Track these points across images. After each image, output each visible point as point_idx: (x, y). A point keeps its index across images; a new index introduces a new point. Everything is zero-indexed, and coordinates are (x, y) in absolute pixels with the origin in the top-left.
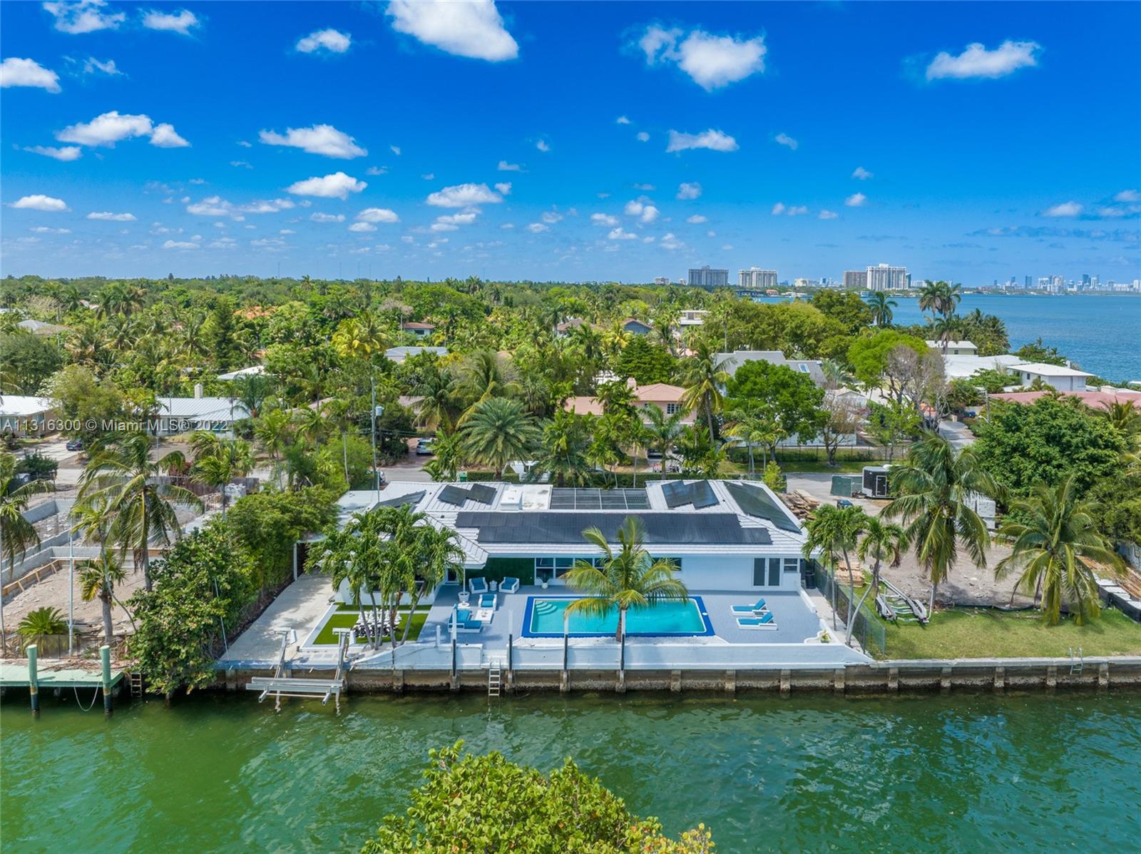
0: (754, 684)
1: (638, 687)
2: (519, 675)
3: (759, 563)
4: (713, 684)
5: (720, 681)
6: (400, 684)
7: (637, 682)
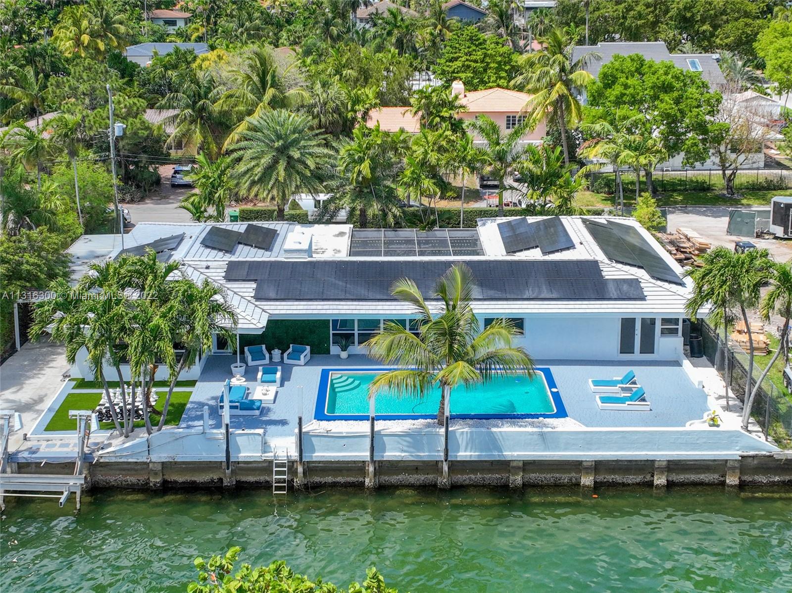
0: (618, 478)
1: (467, 482)
2: (311, 468)
3: (628, 324)
4: (565, 478)
5: (573, 474)
6: (159, 480)
7: (465, 477)
